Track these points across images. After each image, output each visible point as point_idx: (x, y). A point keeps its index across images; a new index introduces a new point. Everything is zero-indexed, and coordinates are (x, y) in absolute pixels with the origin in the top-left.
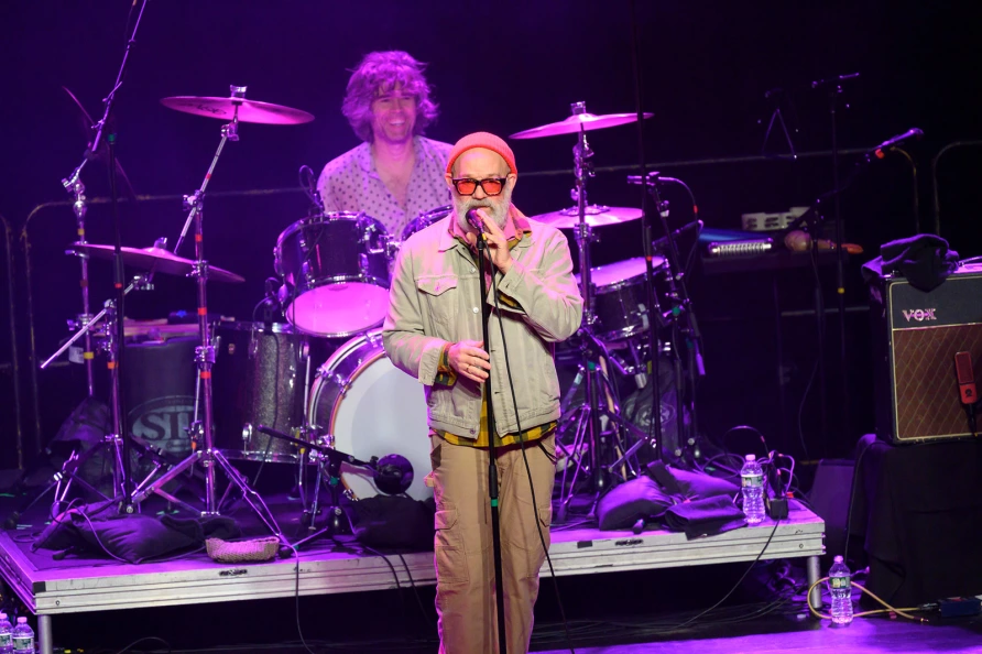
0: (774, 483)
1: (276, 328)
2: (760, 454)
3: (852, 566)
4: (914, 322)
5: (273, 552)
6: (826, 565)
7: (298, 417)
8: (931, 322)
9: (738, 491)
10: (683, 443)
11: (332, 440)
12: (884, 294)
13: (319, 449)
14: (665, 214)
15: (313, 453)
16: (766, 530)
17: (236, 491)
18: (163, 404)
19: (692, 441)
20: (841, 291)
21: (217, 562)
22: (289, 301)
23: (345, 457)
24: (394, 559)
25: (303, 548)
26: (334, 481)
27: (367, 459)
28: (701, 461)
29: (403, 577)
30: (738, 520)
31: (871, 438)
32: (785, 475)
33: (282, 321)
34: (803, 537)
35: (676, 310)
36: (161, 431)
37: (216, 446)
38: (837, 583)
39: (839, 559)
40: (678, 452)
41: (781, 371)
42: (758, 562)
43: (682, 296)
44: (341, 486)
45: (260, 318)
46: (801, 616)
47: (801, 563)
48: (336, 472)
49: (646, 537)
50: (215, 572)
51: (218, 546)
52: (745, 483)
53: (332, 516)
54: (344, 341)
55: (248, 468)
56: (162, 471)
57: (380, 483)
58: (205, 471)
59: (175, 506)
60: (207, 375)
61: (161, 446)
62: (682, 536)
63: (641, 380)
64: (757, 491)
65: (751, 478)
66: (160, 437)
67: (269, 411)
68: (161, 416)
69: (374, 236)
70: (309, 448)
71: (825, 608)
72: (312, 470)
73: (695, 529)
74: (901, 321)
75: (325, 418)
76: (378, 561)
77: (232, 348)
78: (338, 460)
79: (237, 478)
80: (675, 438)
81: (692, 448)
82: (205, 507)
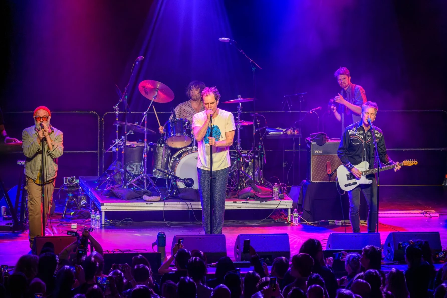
0: (280, 191)
1: (163, 145)
2: (278, 183)
3: (298, 211)
4: (317, 153)
5: (159, 200)
6: (292, 211)
7: (167, 167)
8: (321, 154)
9: (272, 192)
10: (259, 179)
11: (175, 173)
12: (310, 146)
13: (171, 175)
14: (258, 124)
15: (170, 176)
16: (279, 201)
17: (151, 185)
18: (134, 162)
19: (261, 179)
20: (299, 145)
21: (145, 201)
22: (166, 139)
23: (178, 178)
24: (188, 203)
25: (167, 199)
26: (175, 183)
27: (183, 178)
28: (264, 184)
29: (190, 207)
30: (272, 199)
31: (305, 181)
32: (284, 189)
33: (165, 144)
34: (287, 204)
35: (260, 147)
36: (133, 169)
37: (147, 173)
38: (295, 215)
39: (295, 209)
40: (258, 181)
41: (284, 163)
42: (276, 209)
43: (261, 144)
44: (176, 184)
45: (159, 143)
46: (286, 223)
47: (286, 210)
48: (176, 181)
49: (249, 201)
50: (145, 203)
51: (146, 197)
52: (274, 190)
53: (174, 191)
54: (180, 149)
55: (154, 179)
56: (133, 178)
57: (186, 185)
58: (144, 179)
59: (136, 187)
60: (146, 156)
61: (133, 172)
62: (258, 202)
63: (250, 164)
64: (277, 192)
65: (276, 189)
66: (133, 170)
67: (159, 165)
68: (134, 165)
69: (188, 125)
70: (169, 175)
71: (291, 221)
72: (170, 180)
73: (262, 200)
74: (314, 153)
75: (174, 168)
76: (184, 203)
77: (152, 149)
78: (176, 178)
79: (151, 181)
80: (257, 178)
81: (261, 181)
82: (144, 188)
